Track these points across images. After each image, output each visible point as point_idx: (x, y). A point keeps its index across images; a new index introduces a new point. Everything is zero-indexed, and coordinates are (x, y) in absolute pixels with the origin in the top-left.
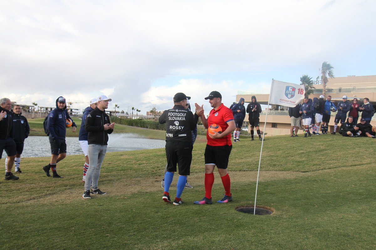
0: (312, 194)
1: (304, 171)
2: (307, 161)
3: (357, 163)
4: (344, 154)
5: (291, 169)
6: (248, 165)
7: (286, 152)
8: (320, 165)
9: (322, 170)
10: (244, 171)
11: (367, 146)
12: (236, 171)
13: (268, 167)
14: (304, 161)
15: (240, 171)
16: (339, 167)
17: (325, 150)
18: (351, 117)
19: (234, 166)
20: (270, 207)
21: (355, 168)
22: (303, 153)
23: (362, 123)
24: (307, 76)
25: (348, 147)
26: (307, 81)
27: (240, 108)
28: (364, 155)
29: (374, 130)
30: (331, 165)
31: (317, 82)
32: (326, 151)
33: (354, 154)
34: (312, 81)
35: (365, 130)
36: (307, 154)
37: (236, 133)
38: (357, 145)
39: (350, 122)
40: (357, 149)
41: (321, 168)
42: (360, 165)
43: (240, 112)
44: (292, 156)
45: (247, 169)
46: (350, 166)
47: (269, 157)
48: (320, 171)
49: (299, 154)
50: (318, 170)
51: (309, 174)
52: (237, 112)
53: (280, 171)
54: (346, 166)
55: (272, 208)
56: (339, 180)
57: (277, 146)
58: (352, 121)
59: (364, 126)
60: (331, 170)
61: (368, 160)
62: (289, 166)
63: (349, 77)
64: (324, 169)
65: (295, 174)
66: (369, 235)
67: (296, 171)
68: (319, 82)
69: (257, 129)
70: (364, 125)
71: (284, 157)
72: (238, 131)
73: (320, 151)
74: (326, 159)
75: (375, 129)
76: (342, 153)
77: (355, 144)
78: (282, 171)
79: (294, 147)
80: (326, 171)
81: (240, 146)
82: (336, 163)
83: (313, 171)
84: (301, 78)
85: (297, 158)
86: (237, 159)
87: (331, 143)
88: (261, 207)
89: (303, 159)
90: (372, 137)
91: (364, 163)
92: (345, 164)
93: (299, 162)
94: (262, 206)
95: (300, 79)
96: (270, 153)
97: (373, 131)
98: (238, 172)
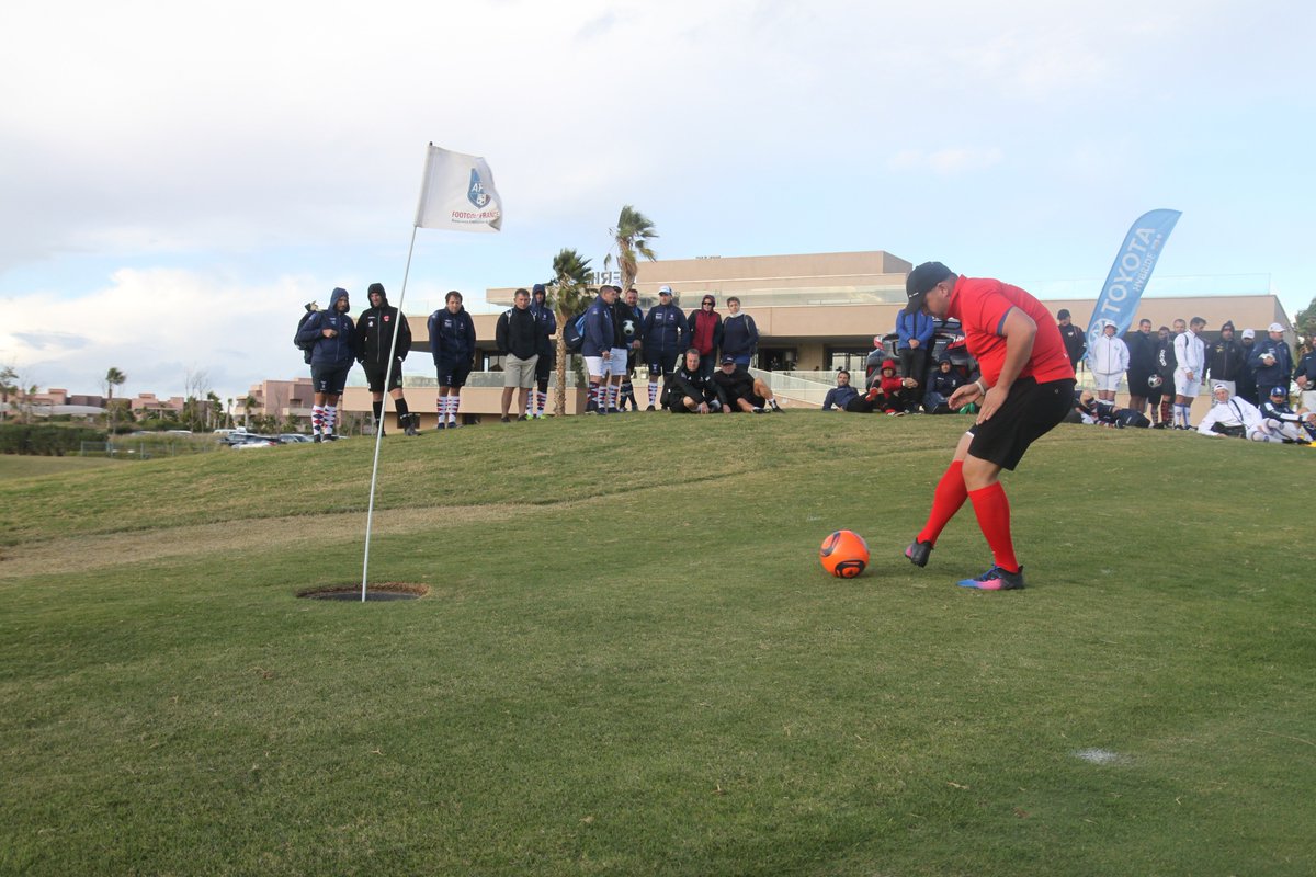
0: (558, 548)
1: (543, 499)
2: (556, 476)
3: (705, 473)
4: (669, 455)
5: (502, 498)
6: (358, 496)
7: (492, 459)
8: (593, 484)
9: (601, 495)
10: (343, 512)
11: (739, 432)
12: (313, 514)
13: (425, 497)
14: (544, 477)
15: (327, 512)
16: (653, 485)
17: (615, 447)
18: (694, 353)
19: (307, 501)
20: (416, 582)
21: (699, 485)
22: (545, 458)
23: (726, 372)
24: (574, 253)
25: (683, 436)
26: (573, 270)
27: (334, 323)
28: (726, 455)
29: (758, 391)
30: (629, 483)
31: (607, 276)
32: (618, 450)
33: (699, 452)
34: (589, 269)
35: (737, 391)
36: (556, 459)
37: (320, 412)
38: (711, 430)
39: (691, 366)
40: (709, 442)
41: (598, 491)
42: (713, 477)
43: (333, 338)
44: (509, 468)
45: (352, 507)
46: (686, 482)
47: (432, 472)
48: (593, 498)
49: (531, 461)
50: (588, 495)
51: (558, 507)
52: (325, 337)
53: (466, 504)
54: (672, 483)
55: (423, 585)
56: (649, 516)
57: (463, 445)
58: (697, 363)
59: (732, 380)
60: (627, 494)
61: (738, 465)
62: (496, 490)
63: (702, 261)
64: (607, 493)
65: (514, 509)
66: (707, 610)
67: (516, 503)
68: (613, 275)
69: (397, 398)
70: (731, 375)
71: (482, 471)
72: (326, 406)
73: (597, 450)
74: (615, 469)
75: (761, 386)
76: (664, 451)
77: (702, 427)
78: (472, 504)
79: (517, 444)
80: (611, 497)
81: (336, 451)
82: (644, 476)
83: (571, 499)
84: (555, 259)
85: (526, 471)
86: (318, 484)
87: (634, 428)
88: (389, 588)
89: (543, 473)
90: (755, 411)
91: (726, 472)
92: (670, 478)
93: (530, 480)
94: (389, 584)
95: (552, 263)
96: (437, 463)
97: (756, 393)
98: (321, 515)
